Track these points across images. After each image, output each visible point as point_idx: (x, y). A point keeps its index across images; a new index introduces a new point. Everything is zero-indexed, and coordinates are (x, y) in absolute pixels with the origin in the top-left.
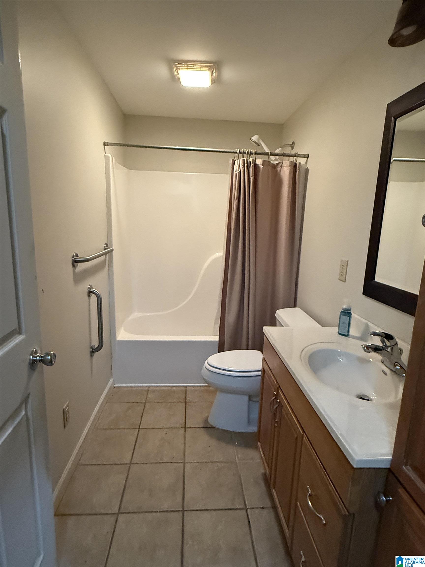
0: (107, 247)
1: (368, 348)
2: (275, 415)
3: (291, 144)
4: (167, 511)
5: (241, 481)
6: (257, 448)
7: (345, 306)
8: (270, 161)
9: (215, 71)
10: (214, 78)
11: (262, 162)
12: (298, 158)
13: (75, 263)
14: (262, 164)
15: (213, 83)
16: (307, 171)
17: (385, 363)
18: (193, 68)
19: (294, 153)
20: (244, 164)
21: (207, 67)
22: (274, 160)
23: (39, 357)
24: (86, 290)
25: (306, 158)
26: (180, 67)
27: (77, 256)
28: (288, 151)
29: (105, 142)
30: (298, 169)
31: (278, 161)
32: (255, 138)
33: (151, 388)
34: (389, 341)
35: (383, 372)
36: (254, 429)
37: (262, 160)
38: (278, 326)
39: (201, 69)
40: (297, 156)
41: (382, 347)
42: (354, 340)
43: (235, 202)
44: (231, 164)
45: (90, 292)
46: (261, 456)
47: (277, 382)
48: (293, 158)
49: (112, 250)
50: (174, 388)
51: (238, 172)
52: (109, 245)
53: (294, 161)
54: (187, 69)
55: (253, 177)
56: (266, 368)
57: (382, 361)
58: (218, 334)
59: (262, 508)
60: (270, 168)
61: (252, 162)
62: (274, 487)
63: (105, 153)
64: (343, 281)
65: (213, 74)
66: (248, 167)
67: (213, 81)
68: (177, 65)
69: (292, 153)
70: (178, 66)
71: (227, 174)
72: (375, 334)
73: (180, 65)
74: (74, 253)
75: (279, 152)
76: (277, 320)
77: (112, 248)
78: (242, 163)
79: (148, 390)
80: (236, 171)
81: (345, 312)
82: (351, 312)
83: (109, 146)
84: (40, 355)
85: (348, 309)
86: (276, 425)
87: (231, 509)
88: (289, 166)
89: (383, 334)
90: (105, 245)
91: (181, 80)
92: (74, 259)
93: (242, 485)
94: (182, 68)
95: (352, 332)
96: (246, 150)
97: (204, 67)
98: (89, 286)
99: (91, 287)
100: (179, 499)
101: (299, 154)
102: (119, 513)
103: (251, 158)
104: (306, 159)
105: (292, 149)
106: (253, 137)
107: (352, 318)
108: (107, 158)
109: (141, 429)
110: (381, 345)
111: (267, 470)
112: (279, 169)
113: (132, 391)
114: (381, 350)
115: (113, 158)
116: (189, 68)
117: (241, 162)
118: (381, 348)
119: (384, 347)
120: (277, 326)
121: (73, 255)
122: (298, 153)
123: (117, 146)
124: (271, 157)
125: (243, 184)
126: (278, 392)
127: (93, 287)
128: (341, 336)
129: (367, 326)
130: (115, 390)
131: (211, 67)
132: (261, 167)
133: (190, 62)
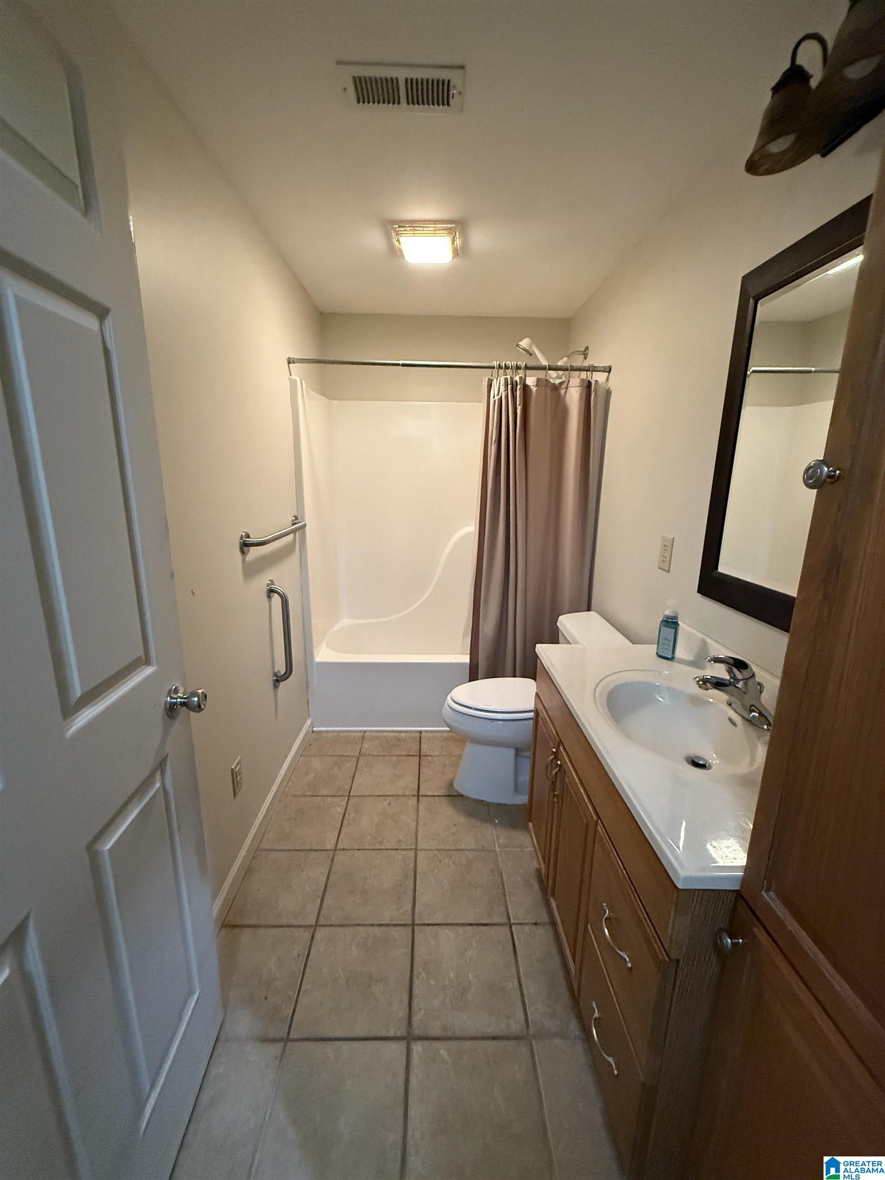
0: (297, 521)
1: (705, 683)
2: (554, 783)
3: (583, 350)
4: (388, 925)
5: (502, 879)
6: (527, 829)
7: (667, 613)
8: (548, 378)
9: (458, 236)
10: (457, 247)
11: (535, 381)
12: (593, 373)
13: (245, 548)
14: (535, 384)
15: (456, 256)
16: (608, 393)
17: (733, 705)
18: (423, 232)
19: (587, 365)
20: (506, 385)
21: (445, 229)
22: (556, 377)
23: (182, 698)
24: (265, 589)
25: (607, 372)
26: (403, 232)
27: (248, 536)
28: (578, 361)
29: (289, 358)
30: (594, 391)
31: (562, 378)
32: (525, 343)
33: (367, 734)
34: (740, 671)
35: (730, 720)
36: (523, 799)
37: (536, 378)
38: (562, 644)
39: (435, 234)
40: (592, 369)
41: (729, 681)
42: (682, 666)
43: (493, 447)
44: (486, 386)
45: (271, 591)
46: (534, 844)
47: (557, 733)
48: (585, 372)
49: (305, 526)
50: (403, 734)
51: (497, 398)
52: (299, 517)
53: (587, 377)
54: (413, 235)
55: (522, 405)
56: (540, 707)
57: (729, 703)
58: (469, 653)
59: (536, 924)
60: (548, 390)
61: (520, 382)
62: (553, 895)
63: (291, 375)
64: (665, 570)
65: (454, 241)
66: (514, 390)
67: (456, 253)
68: (397, 229)
69: (584, 365)
70: (399, 231)
71: (481, 402)
72: (717, 660)
73: (402, 229)
74: (243, 532)
75: (563, 365)
76: (560, 633)
77: (304, 522)
78: (504, 384)
79: (363, 736)
80: (494, 397)
81: (667, 622)
82: (677, 622)
83: (296, 364)
84: (182, 695)
85: (672, 617)
86: (555, 800)
87: (486, 925)
88: (580, 386)
89: (731, 659)
90: (294, 518)
91: (405, 253)
92: (243, 541)
93: (503, 887)
94: (406, 234)
95: (680, 653)
96: (510, 363)
97: (439, 229)
98: (269, 582)
99: (272, 582)
100: (408, 907)
101: (595, 367)
102: (317, 925)
103: (518, 375)
104: (607, 374)
105: (585, 358)
106: (522, 342)
107: (680, 630)
108: (293, 383)
109: (352, 796)
110: (728, 677)
111: (543, 866)
112: (563, 392)
113: (338, 738)
114: (727, 685)
115: (303, 382)
116: (415, 232)
117: (502, 382)
118: (728, 683)
119: (732, 680)
120: (560, 642)
121: (242, 535)
122: (593, 365)
123: (309, 363)
124: (551, 372)
125: (505, 418)
126: (558, 749)
127: (276, 583)
128: (660, 659)
129: (704, 646)
130: (314, 735)
131: (450, 229)
132: (534, 389)
133: (417, 223)
